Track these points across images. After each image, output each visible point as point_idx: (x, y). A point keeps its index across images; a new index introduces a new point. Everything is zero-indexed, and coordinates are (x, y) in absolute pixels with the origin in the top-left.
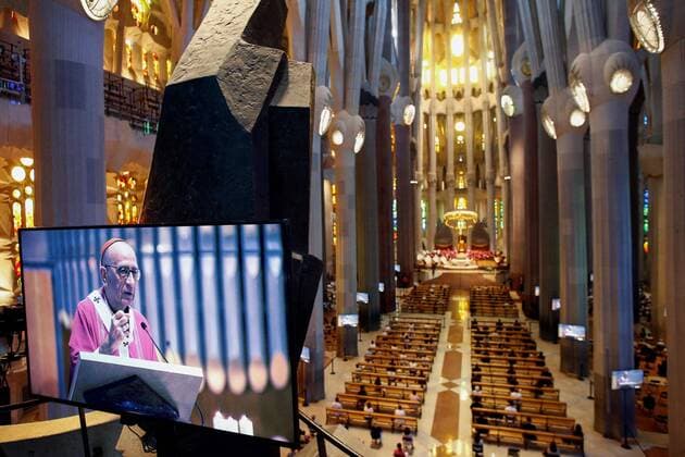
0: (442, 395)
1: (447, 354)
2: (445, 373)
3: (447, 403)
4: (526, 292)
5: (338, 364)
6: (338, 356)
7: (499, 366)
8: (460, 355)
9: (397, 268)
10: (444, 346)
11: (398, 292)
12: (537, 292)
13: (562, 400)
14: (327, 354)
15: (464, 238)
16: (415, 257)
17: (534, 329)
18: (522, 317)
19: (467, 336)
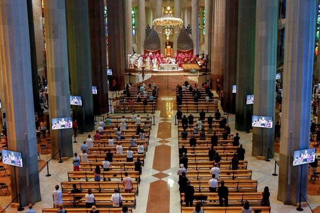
0: (153, 185)
1: (157, 148)
2: (155, 166)
3: (158, 192)
4: (226, 89)
5: (54, 166)
6: (53, 158)
7: (202, 151)
8: (169, 148)
9: (109, 72)
10: (154, 140)
11: (111, 95)
12: (234, 91)
13: (253, 179)
14: (43, 157)
15: (171, 44)
16: (126, 61)
17: (231, 121)
19: (175, 132)
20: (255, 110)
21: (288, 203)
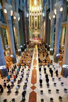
0: (34, 60)
1: (35, 54)
2: (34, 57)
3: (35, 61)
4: (45, 44)
5: (18, 57)
6: (18, 56)
7: (42, 54)
8: (36, 54)
9: (27, 42)
10: (34, 53)
11: (27, 45)
12: (47, 44)
13: (50, 58)
14: (17, 56)
15: (37, 37)
16: (29, 40)
17: (46, 49)
18: (45, 48)
19: (37, 51)
20: (50, 48)
21: (55, 62)
